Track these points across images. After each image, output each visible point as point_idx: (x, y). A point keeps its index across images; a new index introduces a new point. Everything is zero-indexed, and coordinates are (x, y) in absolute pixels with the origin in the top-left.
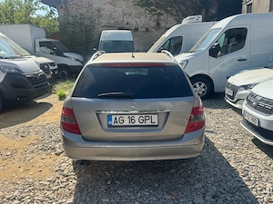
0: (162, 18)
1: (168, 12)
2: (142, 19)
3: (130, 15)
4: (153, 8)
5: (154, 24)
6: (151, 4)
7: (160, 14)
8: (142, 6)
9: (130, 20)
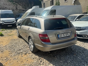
0: (18, 6)
1: (19, 4)
2: (11, 6)
3: (6, 5)
4: (14, 2)
5: (15, 8)
6: (13, 1)
7: (17, 5)
8: (10, 2)
9: (7, 6)
